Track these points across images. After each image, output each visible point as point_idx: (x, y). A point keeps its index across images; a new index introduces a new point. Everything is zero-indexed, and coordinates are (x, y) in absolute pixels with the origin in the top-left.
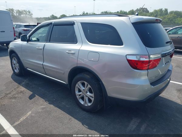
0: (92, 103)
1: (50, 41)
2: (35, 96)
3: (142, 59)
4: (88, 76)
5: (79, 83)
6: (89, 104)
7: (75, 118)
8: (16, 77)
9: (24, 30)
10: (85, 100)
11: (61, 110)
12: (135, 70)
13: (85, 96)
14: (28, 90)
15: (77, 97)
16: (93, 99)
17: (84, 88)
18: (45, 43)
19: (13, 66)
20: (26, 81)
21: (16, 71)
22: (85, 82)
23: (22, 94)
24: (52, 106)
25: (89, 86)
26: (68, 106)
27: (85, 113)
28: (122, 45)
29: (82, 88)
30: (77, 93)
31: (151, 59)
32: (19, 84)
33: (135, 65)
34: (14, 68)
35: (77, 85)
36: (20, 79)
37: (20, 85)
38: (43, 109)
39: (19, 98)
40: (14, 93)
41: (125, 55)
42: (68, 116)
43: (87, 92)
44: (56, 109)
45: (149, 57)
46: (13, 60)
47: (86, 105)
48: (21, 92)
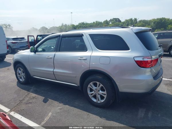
0: (105, 99)
1: (60, 50)
2: (48, 100)
3: (146, 60)
4: (100, 77)
5: (91, 83)
6: (102, 101)
7: (92, 114)
8: (21, 85)
9: (13, 43)
10: (98, 98)
11: (77, 109)
12: (142, 68)
13: (97, 94)
14: (39, 95)
15: (90, 96)
16: (106, 96)
17: (96, 88)
18: (55, 53)
19: (18, 75)
20: (33, 88)
21: (21, 80)
22: (97, 82)
23: (35, 99)
24: (67, 106)
25: (101, 85)
26: (81, 105)
27: (98, 109)
28: (129, 49)
29: (94, 88)
30: (89, 93)
31: (153, 59)
32: (28, 91)
33: (142, 64)
34: (19, 78)
35: (89, 86)
36: (27, 86)
37: (30, 92)
38: (60, 109)
39: (34, 103)
40: (28, 99)
41: (133, 57)
42: (85, 113)
43: (99, 91)
44: (72, 108)
45: (151, 58)
46: (18, 70)
47: (99, 102)
48: (34, 98)
